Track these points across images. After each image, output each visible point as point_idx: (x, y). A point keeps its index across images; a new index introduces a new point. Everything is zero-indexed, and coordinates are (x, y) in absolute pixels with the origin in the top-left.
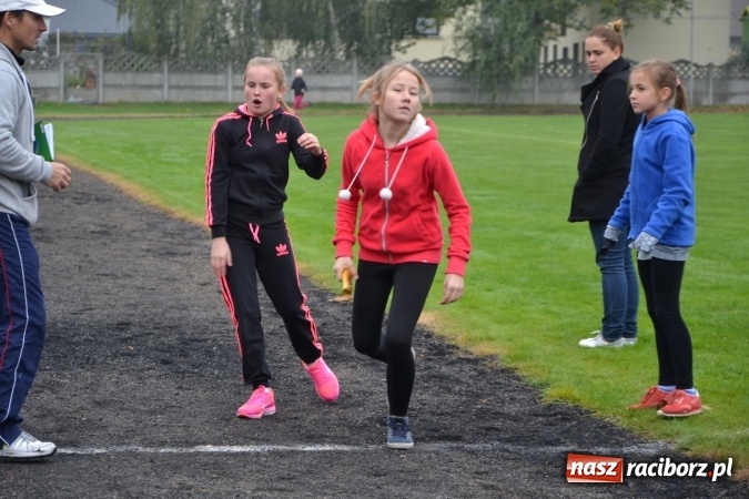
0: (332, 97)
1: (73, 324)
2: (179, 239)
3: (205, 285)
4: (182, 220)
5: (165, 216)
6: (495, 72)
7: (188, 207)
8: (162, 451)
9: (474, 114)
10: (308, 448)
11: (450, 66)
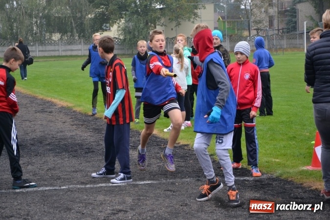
0: (74, 53)
1: (24, 139)
2: (44, 106)
3: (64, 122)
4: (42, 99)
5: (35, 98)
6: (133, 42)
7: (42, 94)
8: (87, 186)
9: (126, 57)
10: (142, 183)
11: (116, 40)
